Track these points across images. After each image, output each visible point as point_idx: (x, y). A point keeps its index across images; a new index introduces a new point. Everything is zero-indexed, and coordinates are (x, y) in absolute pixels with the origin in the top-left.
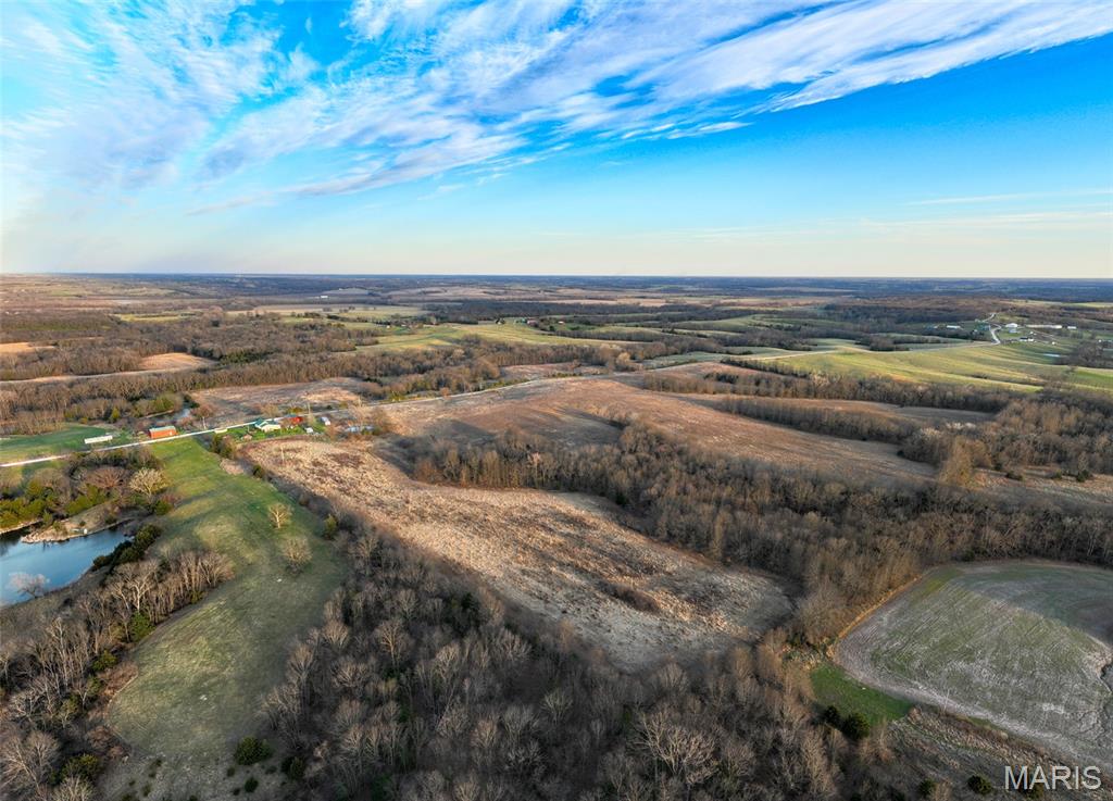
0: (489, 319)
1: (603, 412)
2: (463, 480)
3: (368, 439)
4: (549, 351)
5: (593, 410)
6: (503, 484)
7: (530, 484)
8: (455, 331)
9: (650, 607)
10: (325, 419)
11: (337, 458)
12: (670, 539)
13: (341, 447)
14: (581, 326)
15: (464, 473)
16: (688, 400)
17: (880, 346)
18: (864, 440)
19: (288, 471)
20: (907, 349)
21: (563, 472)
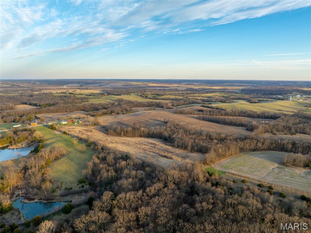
0: (125, 94)
1: (162, 119)
2: (122, 135)
3: (93, 126)
4: (146, 103)
5: (159, 119)
6: (133, 136)
7: (141, 136)
8: (114, 97)
9: (171, 158)
10: (79, 121)
11: (85, 130)
12: (178, 147)
13: (86, 128)
14: (156, 96)
15: (122, 133)
16: (188, 116)
17: (253, 102)
18: (238, 126)
19: (72, 133)
20: (261, 103)
21: (150, 133)
